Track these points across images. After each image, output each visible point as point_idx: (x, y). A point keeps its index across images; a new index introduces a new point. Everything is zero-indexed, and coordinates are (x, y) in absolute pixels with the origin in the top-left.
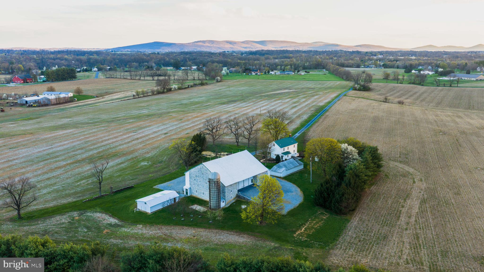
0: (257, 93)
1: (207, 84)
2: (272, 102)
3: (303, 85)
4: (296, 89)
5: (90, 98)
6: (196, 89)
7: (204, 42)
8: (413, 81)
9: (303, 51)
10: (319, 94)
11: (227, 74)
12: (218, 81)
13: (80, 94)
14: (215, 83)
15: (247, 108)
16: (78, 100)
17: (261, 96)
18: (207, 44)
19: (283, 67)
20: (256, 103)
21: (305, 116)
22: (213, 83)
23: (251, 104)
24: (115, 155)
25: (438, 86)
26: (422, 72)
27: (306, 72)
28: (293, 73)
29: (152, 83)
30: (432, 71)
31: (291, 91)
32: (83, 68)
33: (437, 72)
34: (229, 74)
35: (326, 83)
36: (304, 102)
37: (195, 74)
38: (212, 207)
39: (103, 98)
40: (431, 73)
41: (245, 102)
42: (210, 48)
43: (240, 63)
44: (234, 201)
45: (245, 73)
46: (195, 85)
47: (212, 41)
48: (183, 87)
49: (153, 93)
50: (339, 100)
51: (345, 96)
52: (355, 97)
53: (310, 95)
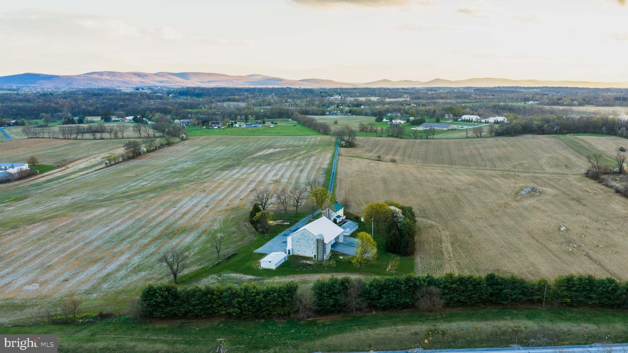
3: (284, 142)
4: (281, 148)
7: (100, 74)
8: (391, 134)
10: (314, 155)
12: (182, 139)
13: (35, 164)
14: (181, 141)
18: (106, 77)
24: (184, 230)
25: (415, 138)
26: (394, 121)
27: (273, 123)
28: (261, 125)
29: (100, 143)
30: (404, 120)
31: (277, 150)
33: (408, 121)
36: (307, 164)
38: (319, 260)
40: (402, 122)
42: (111, 83)
44: (330, 255)
45: (204, 125)
46: (162, 146)
47: (112, 72)
48: (151, 149)
49: (124, 159)
50: (337, 161)
51: (339, 155)
52: (349, 156)
53: (306, 155)
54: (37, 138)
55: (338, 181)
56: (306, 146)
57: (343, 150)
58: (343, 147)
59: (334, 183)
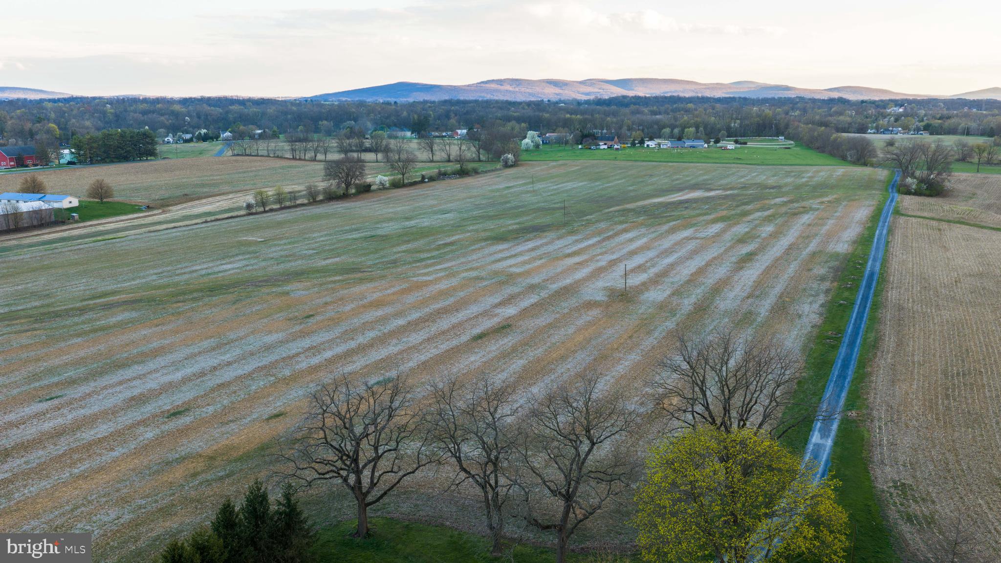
0: (610, 201)
1: (476, 172)
2: (661, 237)
3: (742, 177)
4: (725, 189)
5: (125, 214)
6: (440, 187)
7: (500, 82)
9: (714, 99)
10: (811, 209)
11: (537, 146)
12: (507, 165)
13: (105, 200)
14: (500, 169)
15: (577, 259)
16: (83, 219)
17: (624, 210)
18: (508, 87)
19: (676, 131)
20: (609, 238)
21: (806, 308)
22: (493, 171)
23: (590, 242)
27: (736, 142)
28: (706, 145)
31: (712, 194)
32: (200, 133)
34: (541, 147)
35: (807, 172)
36: (775, 236)
37: (452, 147)
39: (164, 212)
41: (572, 233)
42: (513, 96)
43: (570, 120)
45: (581, 144)
46: (442, 176)
47: (517, 80)
48: (406, 181)
49: (313, 199)
50: (890, 231)
51: (897, 212)
52: (933, 219)
53: (784, 210)
54: (248, 155)
55: (888, 315)
56: (798, 187)
57: (909, 202)
58: (908, 193)
59: (869, 329)
